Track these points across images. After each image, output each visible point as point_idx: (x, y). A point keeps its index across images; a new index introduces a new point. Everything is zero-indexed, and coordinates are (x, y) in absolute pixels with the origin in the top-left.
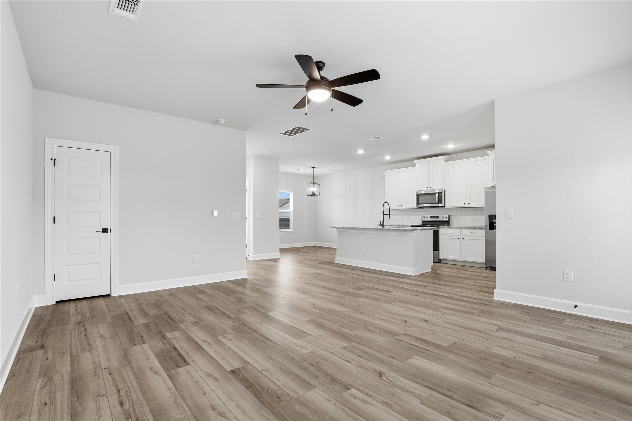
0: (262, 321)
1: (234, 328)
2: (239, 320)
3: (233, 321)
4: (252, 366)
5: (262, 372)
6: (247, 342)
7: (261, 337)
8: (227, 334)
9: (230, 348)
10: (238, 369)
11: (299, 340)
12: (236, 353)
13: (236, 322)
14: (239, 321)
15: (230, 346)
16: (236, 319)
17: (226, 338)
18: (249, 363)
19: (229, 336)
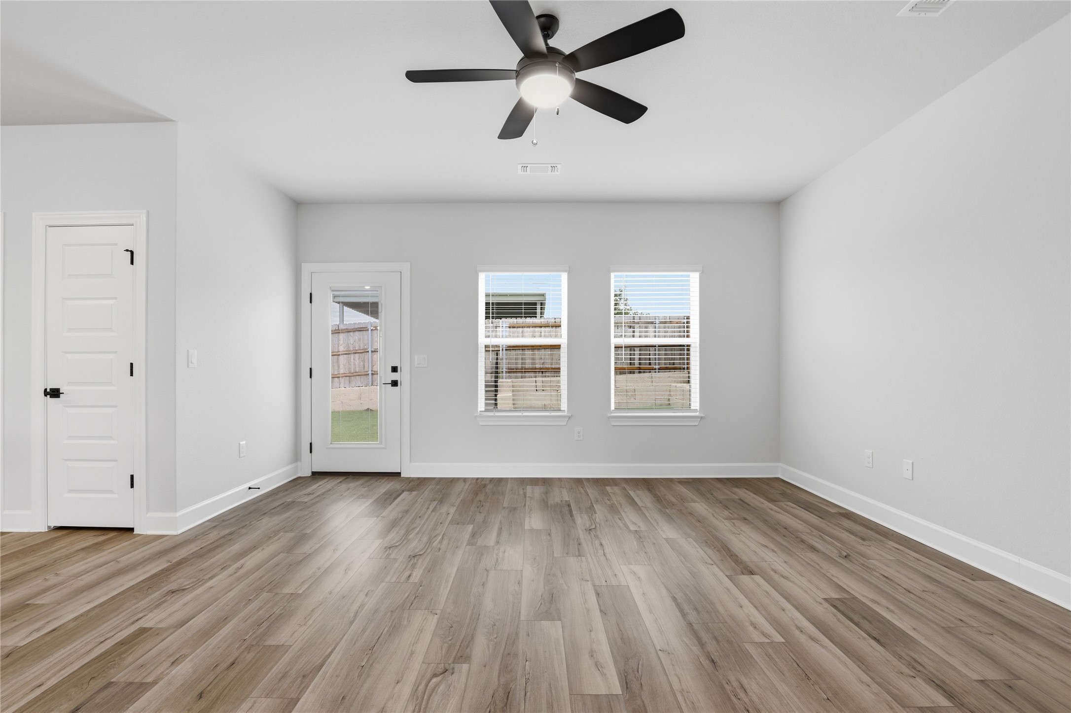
0: (659, 658)
1: (743, 660)
2: (722, 688)
3: (742, 695)
4: (723, 572)
5: (712, 563)
6: (721, 609)
7: (689, 611)
8: (761, 645)
9: (755, 607)
10: (743, 574)
11: (624, 583)
12: (745, 596)
13: (735, 684)
14: (724, 683)
15: (754, 611)
16: (733, 698)
17: (764, 635)
18: (727, 576)
19: (757, 637)
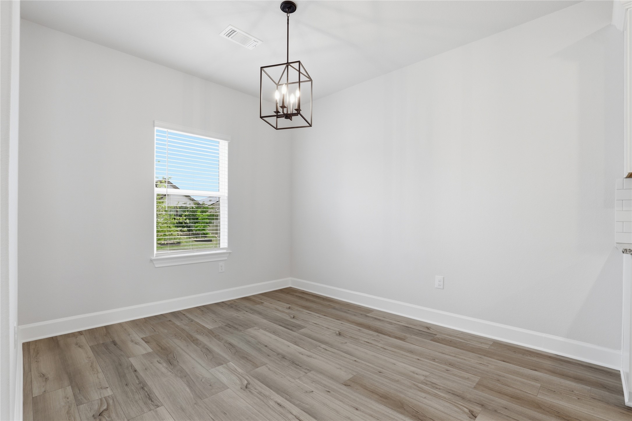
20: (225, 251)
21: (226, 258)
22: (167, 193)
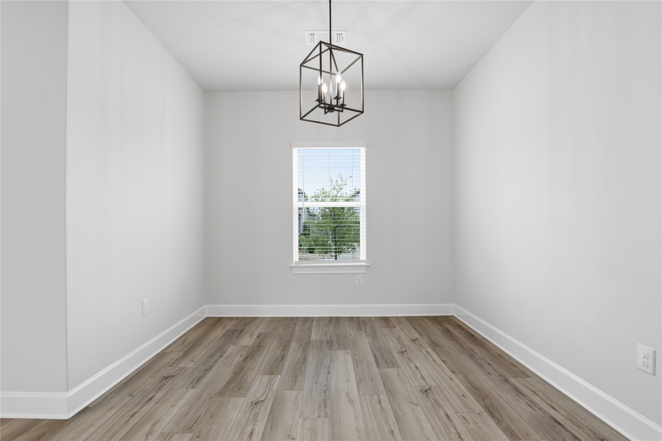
20: (364, 264)
21: (364, 272)
22: (303, 207)
